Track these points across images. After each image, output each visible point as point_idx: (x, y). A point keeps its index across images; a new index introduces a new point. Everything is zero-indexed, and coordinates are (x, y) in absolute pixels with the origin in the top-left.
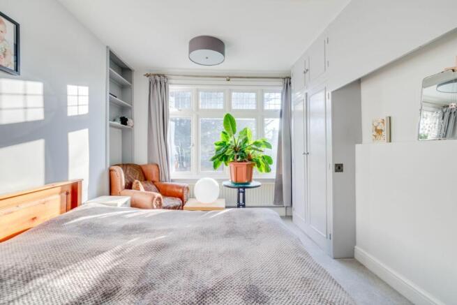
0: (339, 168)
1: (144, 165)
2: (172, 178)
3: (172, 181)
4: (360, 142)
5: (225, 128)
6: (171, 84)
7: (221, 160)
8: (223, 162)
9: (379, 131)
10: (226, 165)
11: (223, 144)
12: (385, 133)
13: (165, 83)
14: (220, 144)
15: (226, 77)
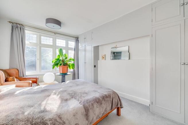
0: (95, 66)
1: (8, 70)
2: (26, 75)
3: (27, 76)
4: (99, 60)
5: (60, 53)
6: (26, 30)
7: (55, 65)
8: (56, 66)
9: (103, 58)
10: (57, 67)
11: (58, 59)
12: (104, 58)
13: (23, 29)
14: (57, 59)
15: (54, 33)
